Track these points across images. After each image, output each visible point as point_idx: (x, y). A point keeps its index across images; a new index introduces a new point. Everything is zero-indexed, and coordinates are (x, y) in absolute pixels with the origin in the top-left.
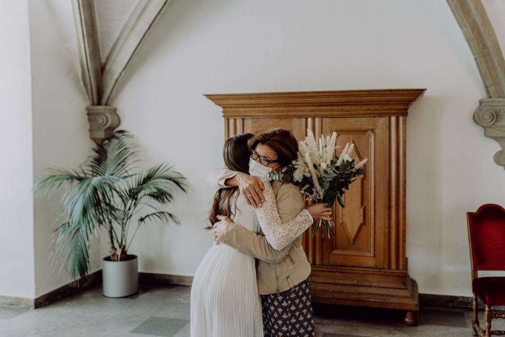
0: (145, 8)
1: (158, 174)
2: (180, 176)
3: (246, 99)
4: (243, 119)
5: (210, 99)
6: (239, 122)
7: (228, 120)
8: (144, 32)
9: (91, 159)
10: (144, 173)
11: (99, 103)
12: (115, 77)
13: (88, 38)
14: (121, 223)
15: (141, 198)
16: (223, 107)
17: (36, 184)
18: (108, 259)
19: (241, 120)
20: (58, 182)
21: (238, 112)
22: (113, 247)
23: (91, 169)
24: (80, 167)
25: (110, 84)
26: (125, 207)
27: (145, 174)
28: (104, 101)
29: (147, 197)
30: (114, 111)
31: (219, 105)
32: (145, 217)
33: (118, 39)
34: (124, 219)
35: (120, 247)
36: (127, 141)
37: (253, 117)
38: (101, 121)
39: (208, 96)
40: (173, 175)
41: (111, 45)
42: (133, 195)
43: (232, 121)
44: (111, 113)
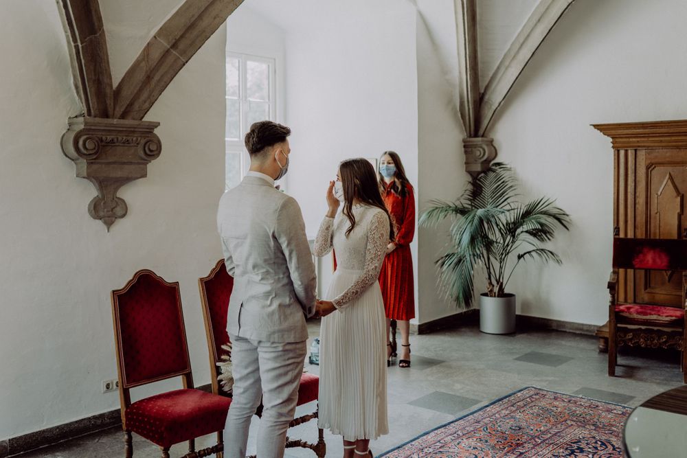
0: (528, 36)
1: (538, 209)
2: (562, 212)
3: (639, 128)
4: (636, 150)
5: (598, 129)
6: (631, 153)
7: (618, 151)
8: (526, 60)
9: (468, 192)
10: (523, 207)
11: (476, 135)
12: (494, 108)
13: (470, 70)
14: (498, 258)
15: (519, 234)
16: (612, 138)
18: (486, 295)
19: (634, 151)
20: (444, 213)
21: (629, 142)
22: (491, 283)
23: (470, 203)
24: (458, 199)
25: (488, 114)
26: (504, 242)
27: (524, 209)
28: (481, 132)
29: (524, 233)
30: (491, 143)
31: (608, 136)
32: (525, 254)
33: (498, 68)
34: (502, 254)
35: (498, 284)
36: (505, 175)
37: (647, 147)
38: (478, 153)
39: (596, 126)
40: (555, 211)
41: (491, 74)
42: (512, 230)
43: (622, 153)
44: (487, 145)
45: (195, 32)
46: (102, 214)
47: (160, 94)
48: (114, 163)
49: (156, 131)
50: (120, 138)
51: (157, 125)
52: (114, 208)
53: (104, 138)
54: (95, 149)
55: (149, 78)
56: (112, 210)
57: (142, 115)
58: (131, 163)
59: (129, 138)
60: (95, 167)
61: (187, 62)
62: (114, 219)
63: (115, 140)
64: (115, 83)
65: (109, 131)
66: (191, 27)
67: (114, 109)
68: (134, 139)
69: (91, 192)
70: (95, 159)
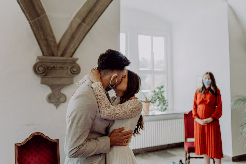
17: (232, 103)
20: (243, 102)
45: (93, 14)
46: (53, 101)
47: (79, 45)
48: (55, 77)
49: (78, 62)
50: (58, 66)
51: (77, 59)
52: (60, 98)
53: (49, 66)
54: (43, 71)
55: (72, 37)
56: (58, 99)
57: (71, 55)
58: (64, 77)
59: (63, 66)
60: (46, 79)
61: (90, 28)
62: (59, 103)
63: (55, 67)
64: (58, 41)
65: (53, 62)
66: (90, 11)
67: (57, 53)
68: (66, 66)
69: (48, 91)
70: (45, 75)
